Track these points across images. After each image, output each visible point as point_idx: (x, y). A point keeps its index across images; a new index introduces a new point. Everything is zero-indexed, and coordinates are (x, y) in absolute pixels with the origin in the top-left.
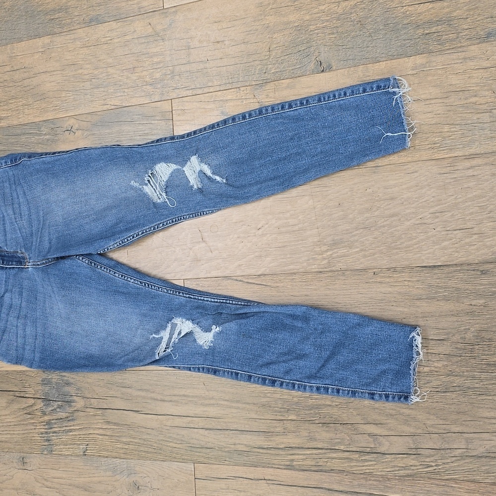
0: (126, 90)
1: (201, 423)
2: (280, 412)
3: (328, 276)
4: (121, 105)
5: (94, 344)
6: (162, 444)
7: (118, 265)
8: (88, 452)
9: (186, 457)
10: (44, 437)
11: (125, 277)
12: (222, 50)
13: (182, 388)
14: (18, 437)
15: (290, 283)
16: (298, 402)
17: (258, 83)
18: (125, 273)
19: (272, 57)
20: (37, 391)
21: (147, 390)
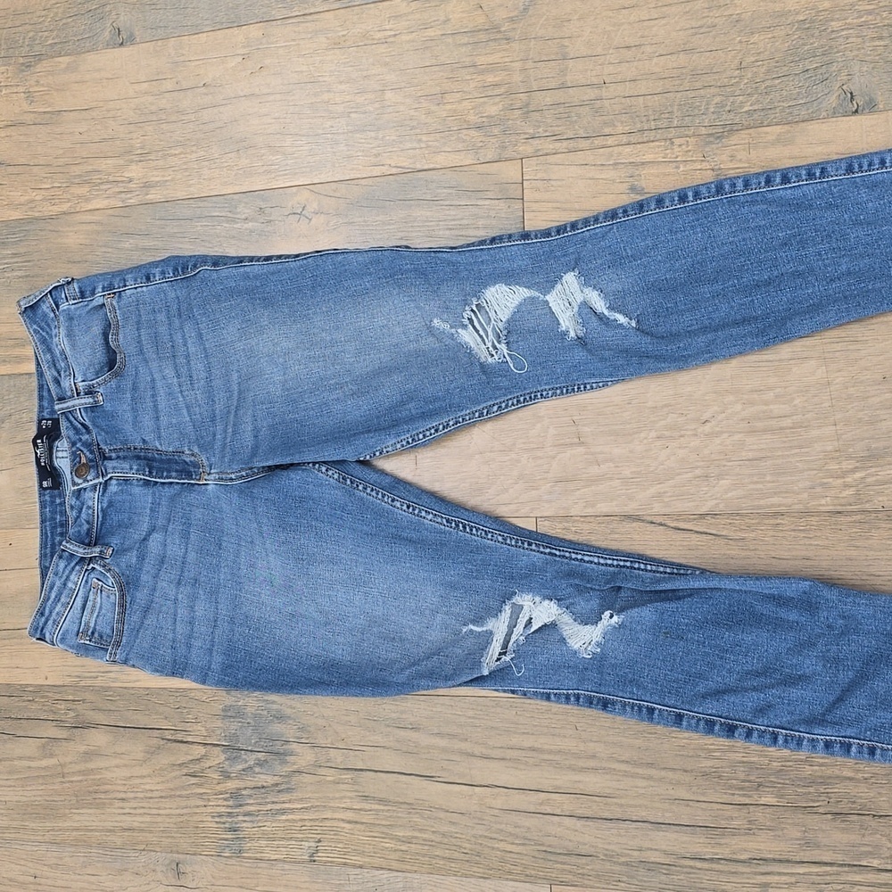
0: (424, 138)
1: (567, 804)
2: (742, 789)
3: (855, 522)
4: (411, 166)
5: (341, 639)
6: (481, 844)
7: (398, 485)
8: (319, 854)
9: (533, 872)
10: (224, 823)
11: (414, 510)
12: (635, 63)
13: (528, 733)
14: (168, 820)
15: (771, 533)
16: (781, 770)
17: (714, 131)
18: (415, 500)
19: (746, 81)
20: (213, 731)
21: (452, 736)
